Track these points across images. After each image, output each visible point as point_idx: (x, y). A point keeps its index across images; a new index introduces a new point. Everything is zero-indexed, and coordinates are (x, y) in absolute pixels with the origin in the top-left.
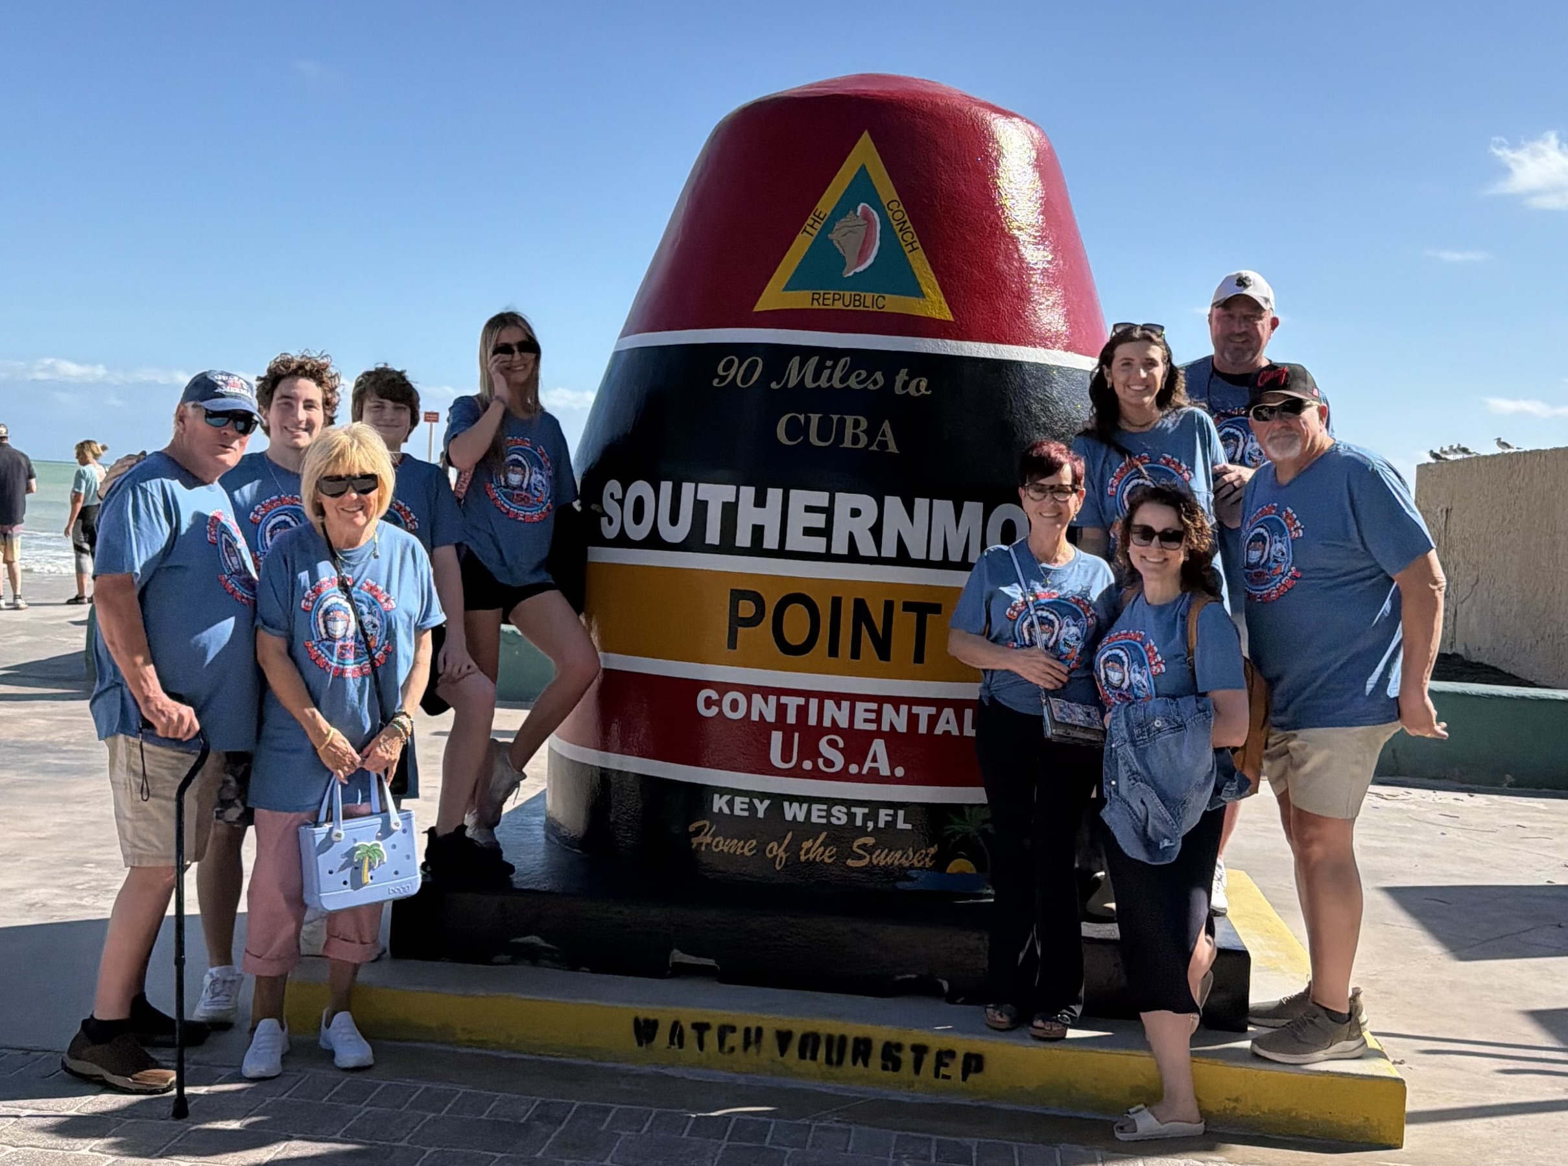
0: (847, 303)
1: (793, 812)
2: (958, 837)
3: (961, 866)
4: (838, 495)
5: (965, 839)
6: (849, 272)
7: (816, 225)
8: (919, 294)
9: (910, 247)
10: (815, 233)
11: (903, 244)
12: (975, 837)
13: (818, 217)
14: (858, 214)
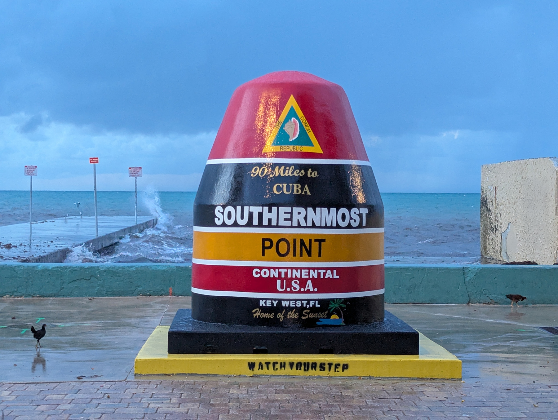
0: (291, 149)
1: (285, 304)
2: (334, 308)
3: (334, 317)
4: (293, 208)
5: (335, 309)
6: (291, 139)
7: (279, 125)
8: (312, 145)
9: (308, 131)
10: (279, 128)
11: (306, 130)
12: (338, 308)
13: (280, 122)
14: (292, 121)
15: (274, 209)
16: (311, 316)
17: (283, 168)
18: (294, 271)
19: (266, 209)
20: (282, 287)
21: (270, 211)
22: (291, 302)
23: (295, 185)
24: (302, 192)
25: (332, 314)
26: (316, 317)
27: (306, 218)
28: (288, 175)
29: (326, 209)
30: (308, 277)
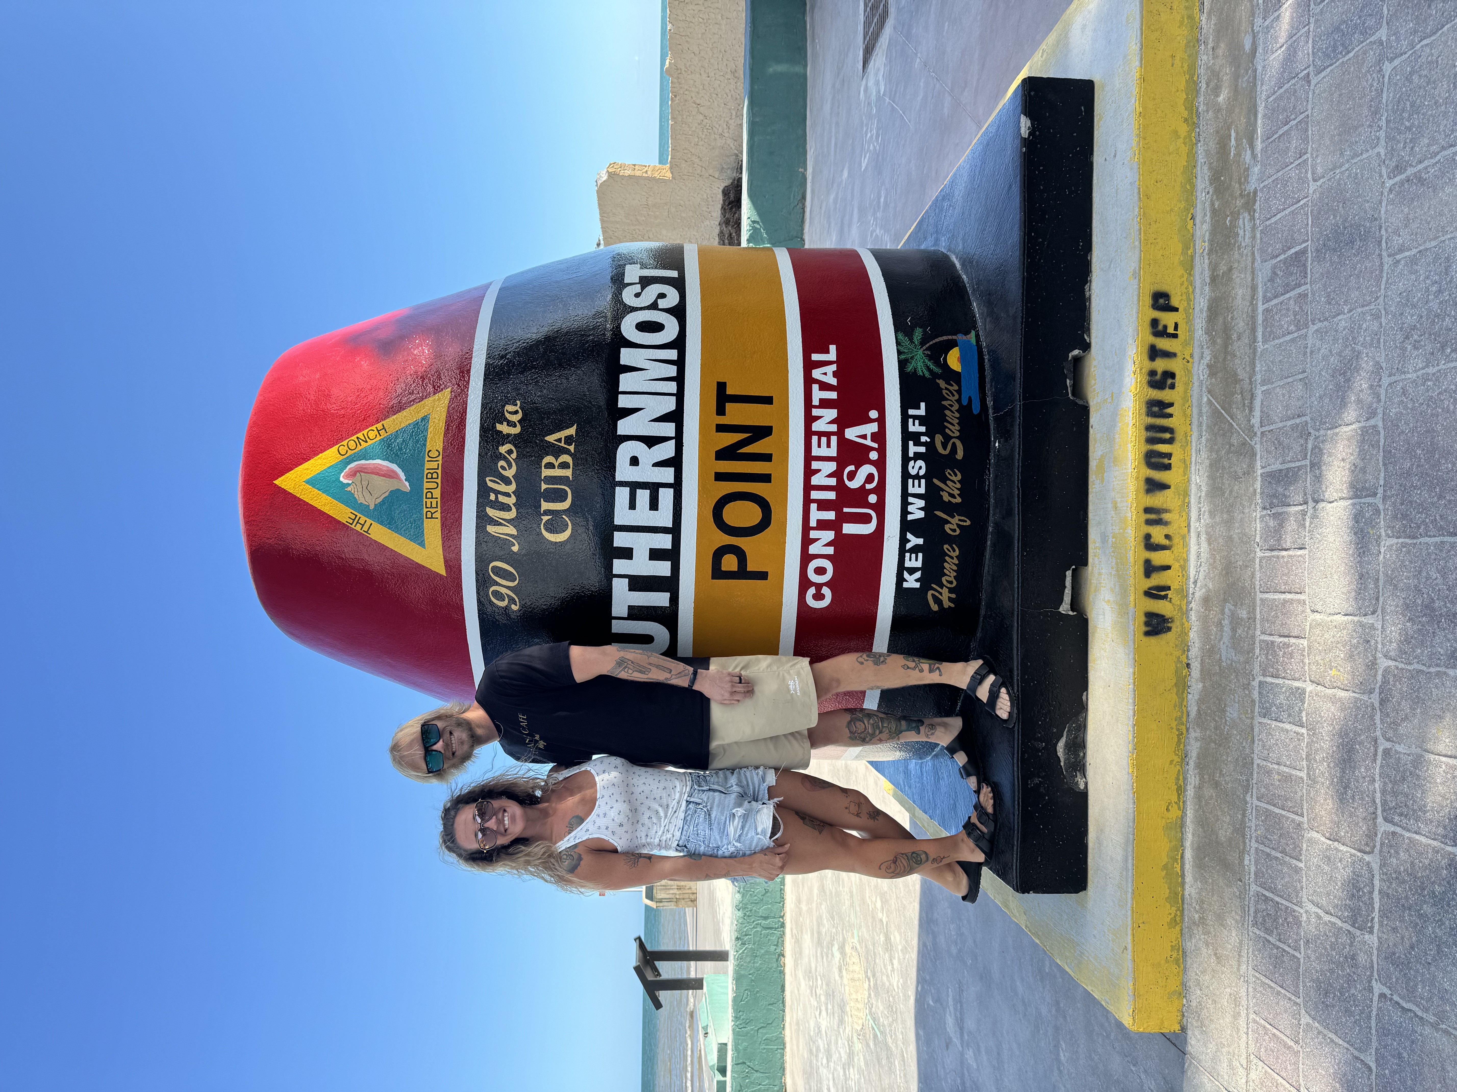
0: (434, 485)
1: (917, 511)
4: (618, 478)
6: (405, 486)
7: (362, 521)
8: (425, 421)
10: (369, 521)
11: (378, 438)
12: (926, 349)
13: (354, 520)
14: (350, 482)
15: (620, 540)
16: (954, 429)
17: (491, 512)
18: (815, 480)
19: (619, 566)
20: (865, 519)
21: (627, 553)
22: (911, 490)
23: (545, 472)
24: (567, 452)
25: (945, 366)
26: (957, 415)
27: (651, 441)
28: (512, 495)
29: (622, 377)
30: (836, 437)
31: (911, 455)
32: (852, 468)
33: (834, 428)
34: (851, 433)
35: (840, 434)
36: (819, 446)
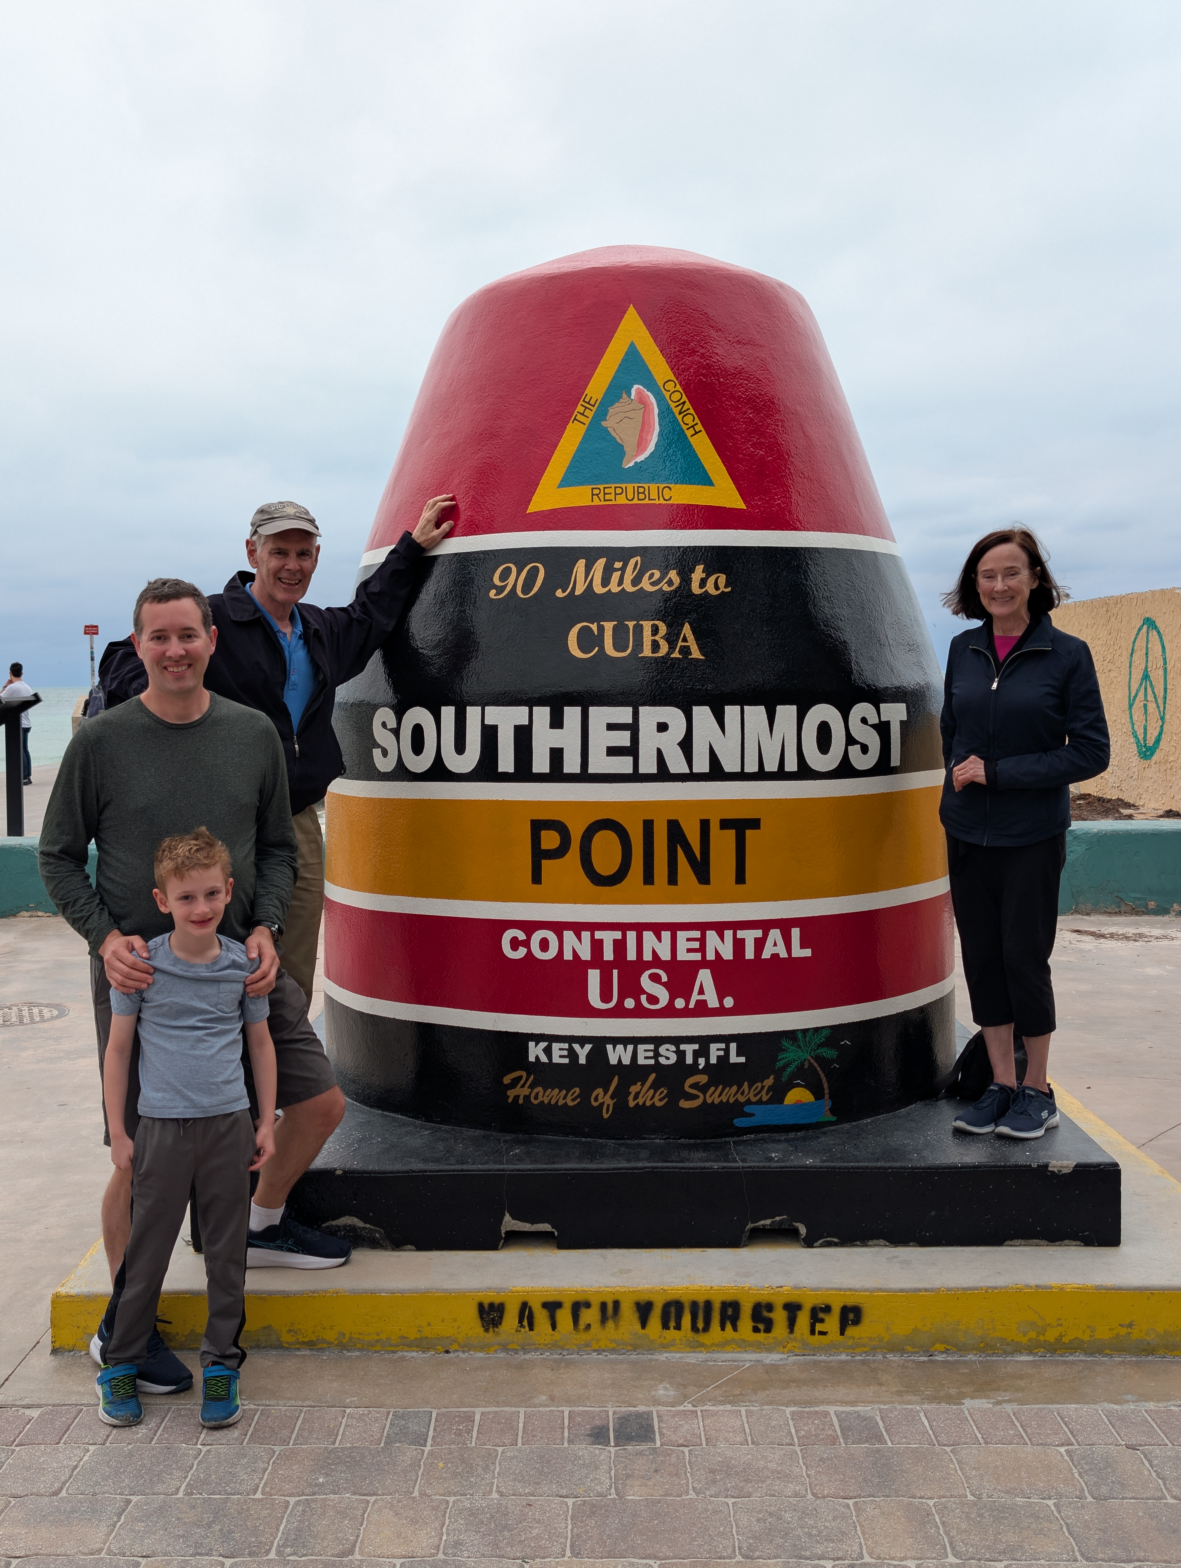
0: (630, 497)
1: (617, 1055)
2: (793, 1066)
3: (798, 1095)
4: (642, 709)
5: (800, 1067)
6: (629, 462)
7: (587, 412)
8: (706, 481)
9: (692, 431)
10: (587, 421)
11: (685, 427)
12: (810, 1064)
13: (588, 403)
14: (633, 397)
15: (572, 714)
16: (714, 1096)
18: (648, 936)
19: (542, 714)
20: (606, 995)
21: (557, 722)
22: (641, 1048)
23: (647, 625)
24: (672, 648)
25: (790, 1086)
26: (732, 1100)
27: (686, 745)
28: (621, 588)
29: (762, 709)
30: (700, 959)
31: (683, 1047)
32: (664, 978)
33: (711, 956)
34: (705, 977)
35: (704, 963)
36: (688, 940)
